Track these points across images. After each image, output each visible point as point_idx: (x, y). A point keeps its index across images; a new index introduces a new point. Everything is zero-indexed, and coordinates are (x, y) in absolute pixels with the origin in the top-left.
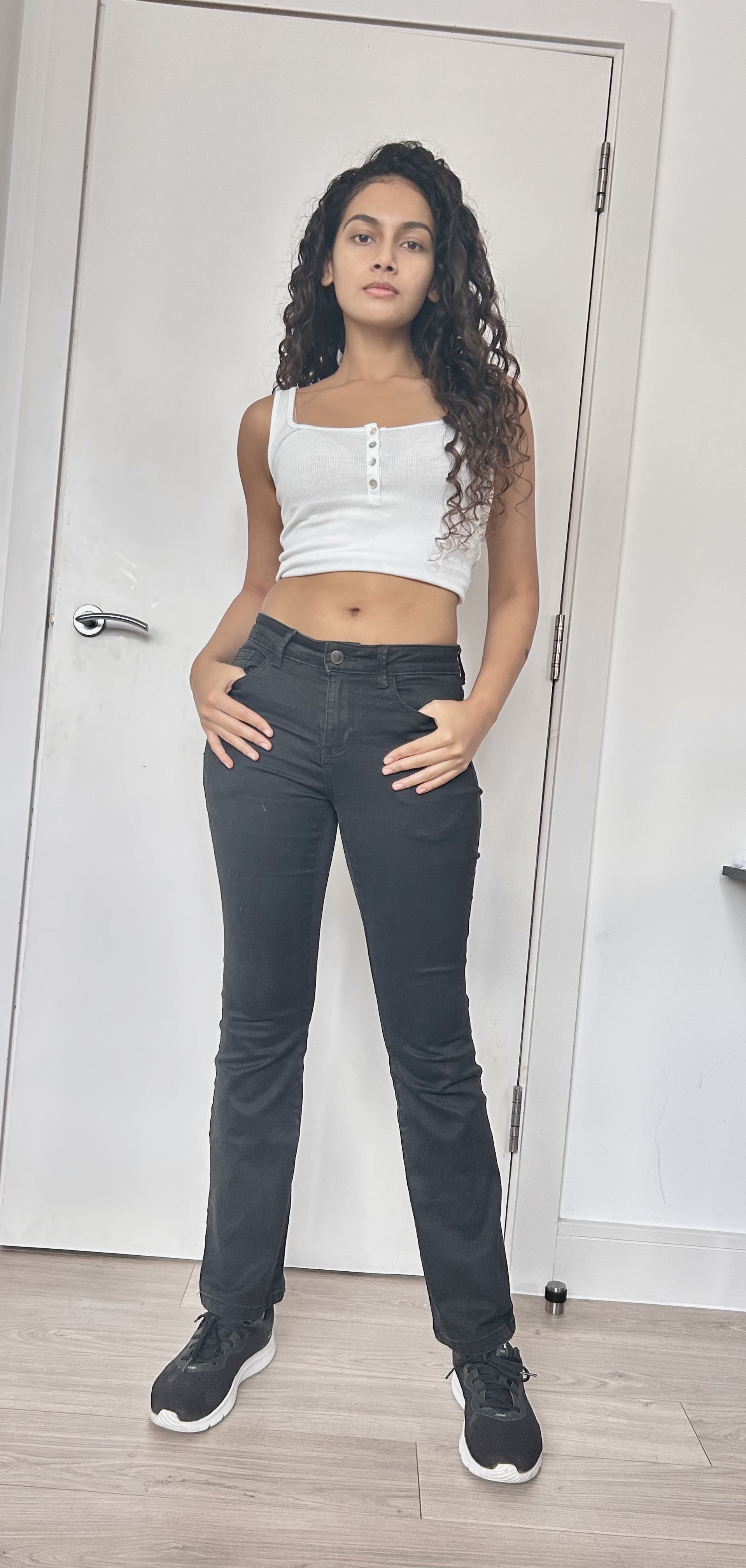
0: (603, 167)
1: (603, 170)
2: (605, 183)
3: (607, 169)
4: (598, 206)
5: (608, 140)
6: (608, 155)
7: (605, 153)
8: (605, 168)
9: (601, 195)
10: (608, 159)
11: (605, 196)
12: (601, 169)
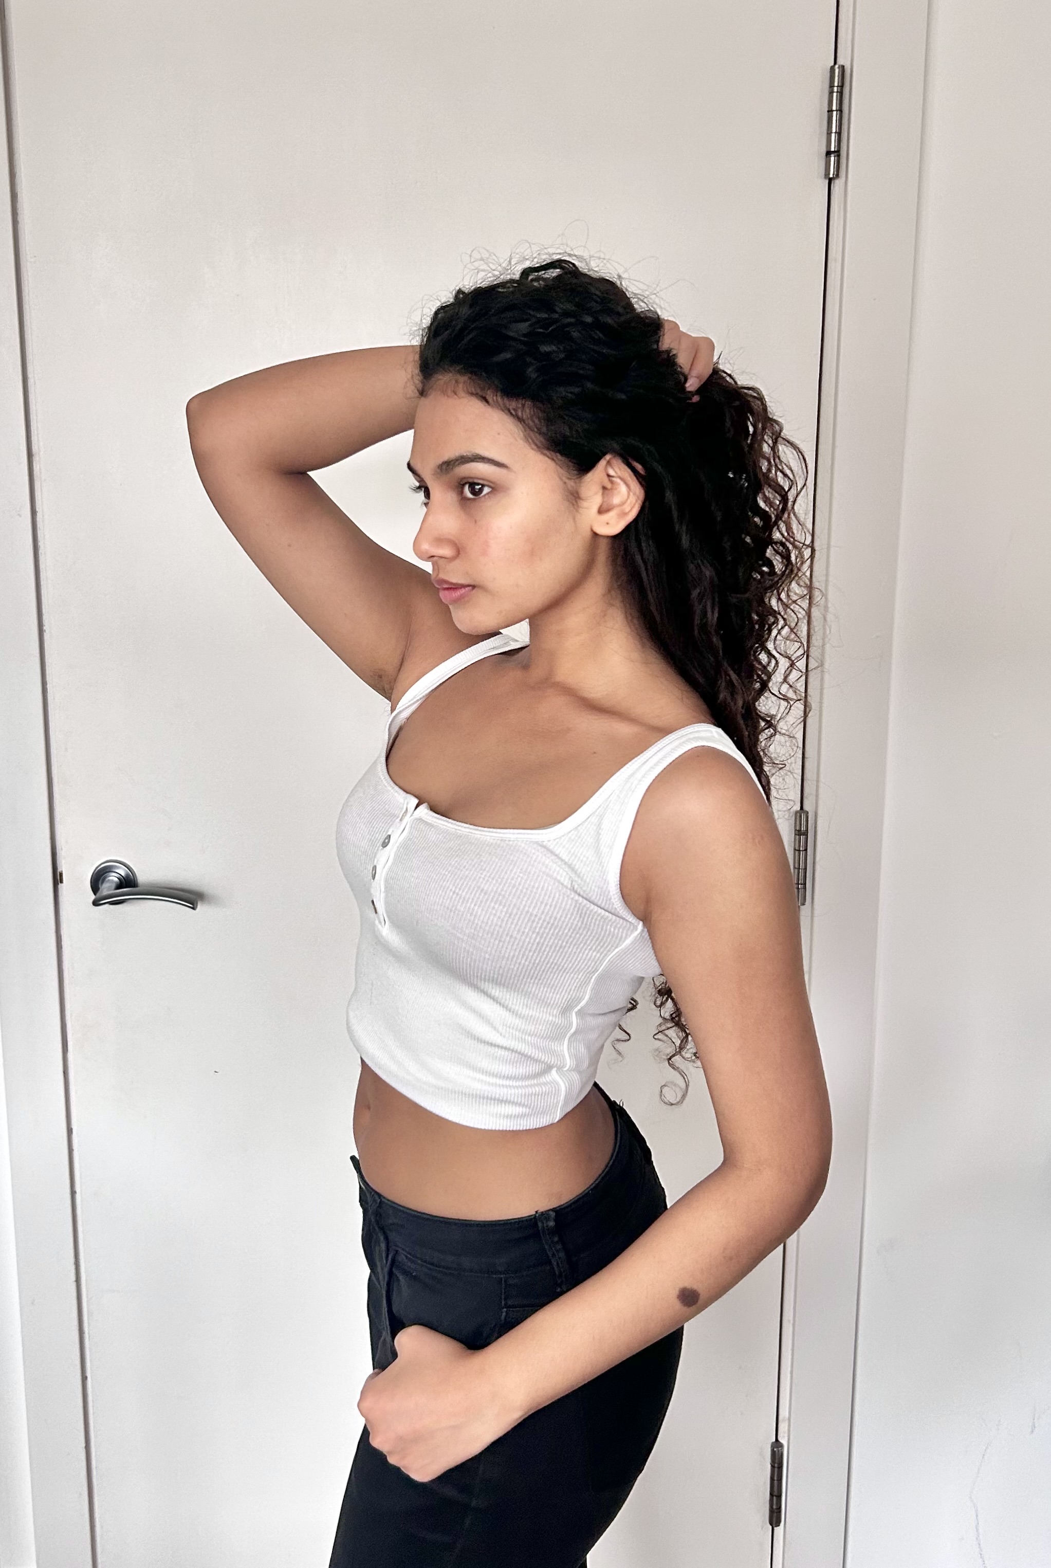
0: (834, 108)
1: (835, 113)
2: (839, 134)
3: (840, 110)
4: (829, 174)
5: (840, 61)
6: (842, 86)
7: (836, 84)
8: (837, 110)
9: (832, 155)
10: (841, 93)
11: (839, 156)
12: (830, 111)
